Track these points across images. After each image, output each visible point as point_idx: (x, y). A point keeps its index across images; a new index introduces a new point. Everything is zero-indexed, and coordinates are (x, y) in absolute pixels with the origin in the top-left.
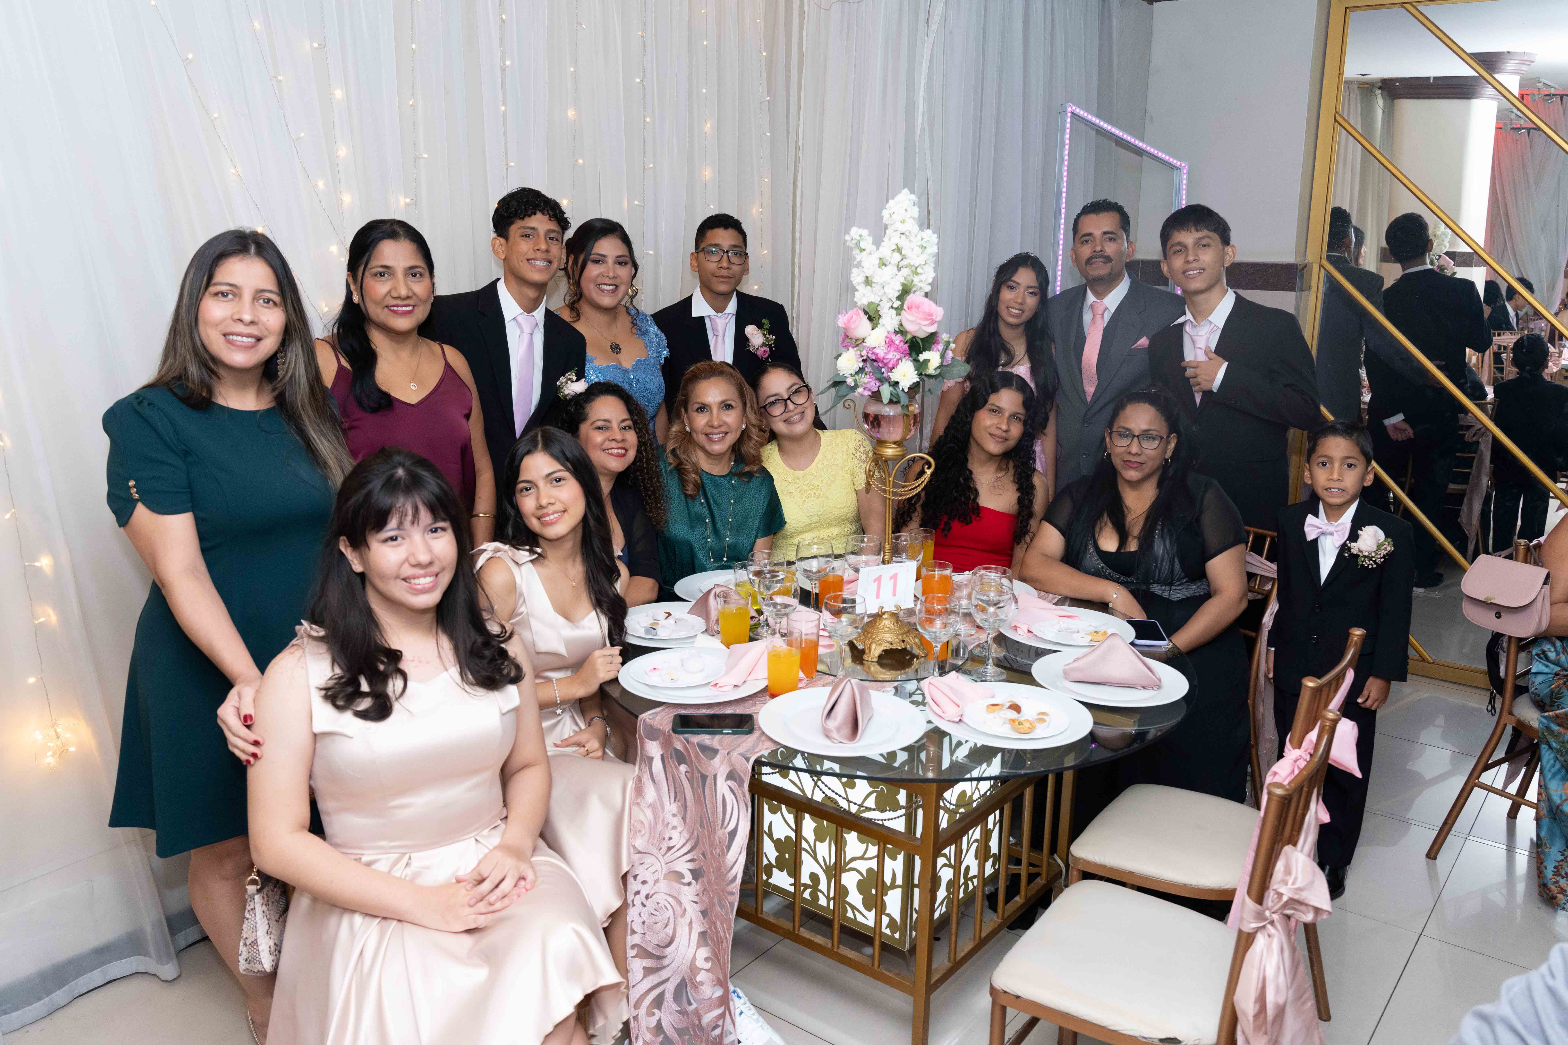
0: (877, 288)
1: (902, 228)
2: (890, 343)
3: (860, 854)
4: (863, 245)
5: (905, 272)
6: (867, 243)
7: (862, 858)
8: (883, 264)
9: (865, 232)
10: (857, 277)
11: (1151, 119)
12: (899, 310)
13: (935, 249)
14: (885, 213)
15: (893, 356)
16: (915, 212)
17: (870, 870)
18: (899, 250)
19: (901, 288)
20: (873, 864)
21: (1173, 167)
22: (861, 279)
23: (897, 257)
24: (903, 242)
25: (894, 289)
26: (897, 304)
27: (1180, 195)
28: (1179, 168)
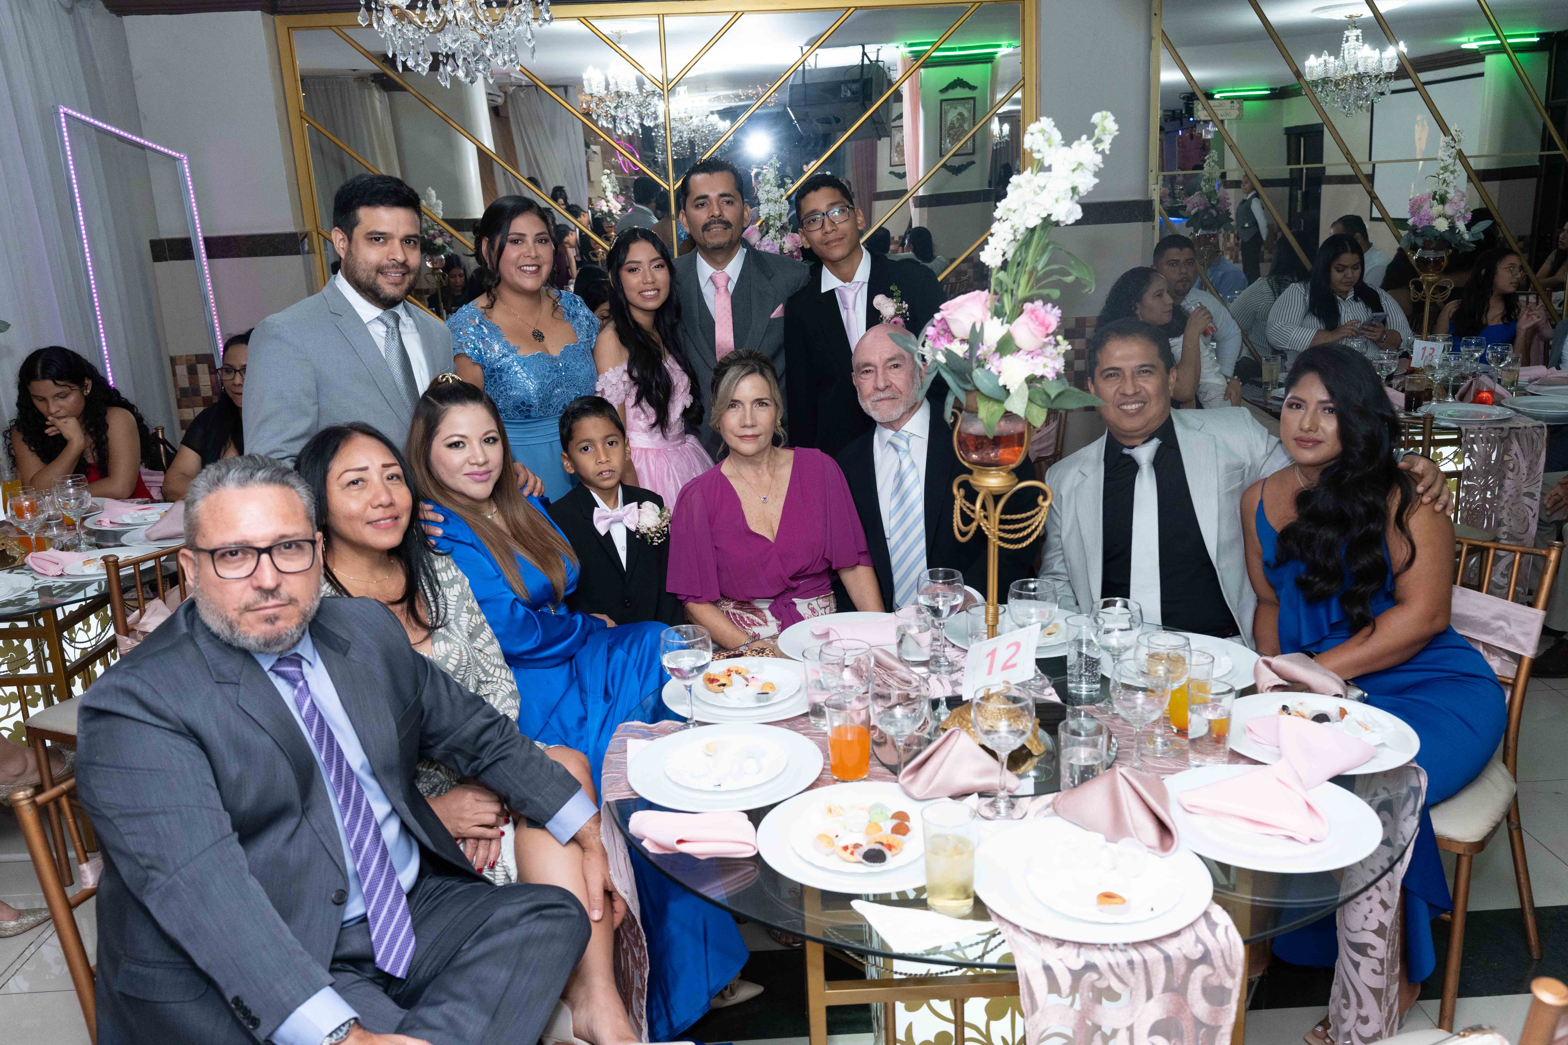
3: (5, 714)
7: (7, 716)
11: (145, 118)
17: (17, 724)
20: (19, 717)
21: (174, 159)
27: (186, 182)
28: (179, 159)
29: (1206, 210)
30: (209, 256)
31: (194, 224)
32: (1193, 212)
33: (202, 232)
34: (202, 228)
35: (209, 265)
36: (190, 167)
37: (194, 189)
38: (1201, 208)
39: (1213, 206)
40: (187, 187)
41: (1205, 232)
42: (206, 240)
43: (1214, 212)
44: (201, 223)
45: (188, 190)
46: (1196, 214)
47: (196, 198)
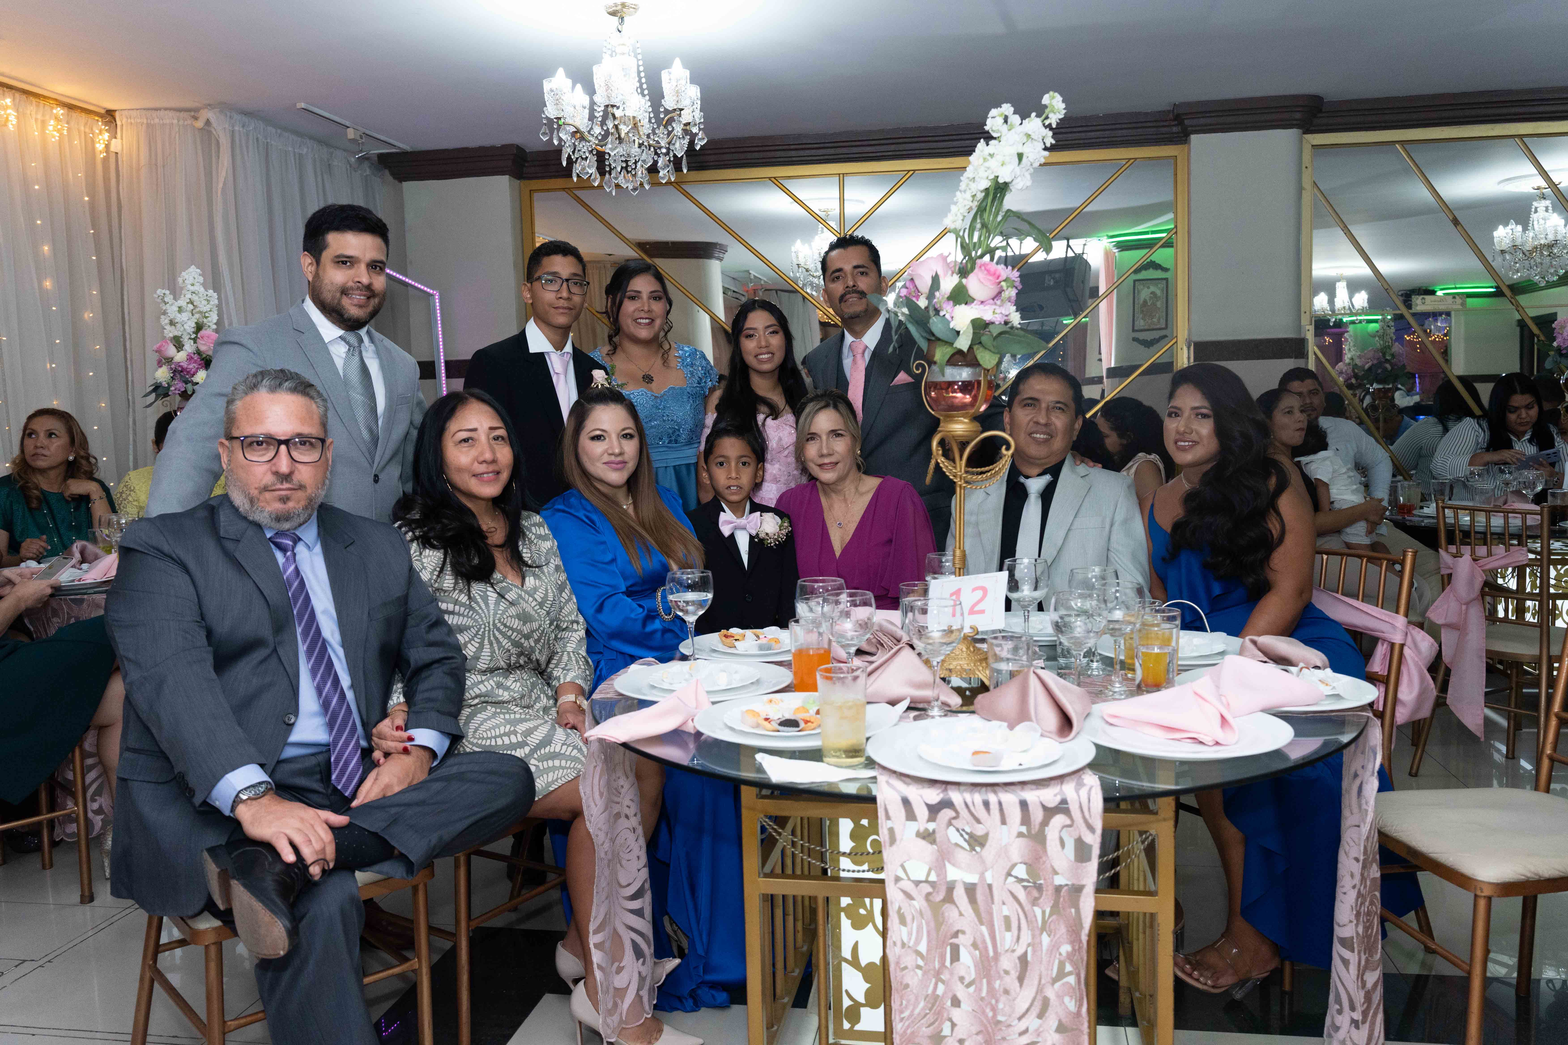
0: (179, 325)
1: (192, 288)
2: (190, 358)
4: (166, 300)
5: (197, 316)
6: (169, 298)
8: (180, 310)
9: (167, 292)
10: (164, 321)
12: (195, 340)
13: (216, 302)
14: (180, 280)
15: (192, 366)
16: (201, 279)
18: (191, 302)
19: (194, 325)
21: (429, 294)
22: (167, 321)
23: (191, 307)
24: (195, 298)
25: (190, 326)
26: (193, 336)
27: (435, 314)
28: (432, 295)
29: (1380, 364)
30: (448, 376)
31: (438, 349)
32: (1367, 367)
33: (445, 355)
34: (445, 352)
35: (447, 384)
36: (441, 302)
37: (442, 320)
38: (1375, 362)
39: (1387, 361)
40: (436, 317)
41: (1381, 386)
42: (447, 363)
43: (1388, 366)
44: (444, 348)
45: (436, 321)
46: (1370, 369)
47: (443, 327)
